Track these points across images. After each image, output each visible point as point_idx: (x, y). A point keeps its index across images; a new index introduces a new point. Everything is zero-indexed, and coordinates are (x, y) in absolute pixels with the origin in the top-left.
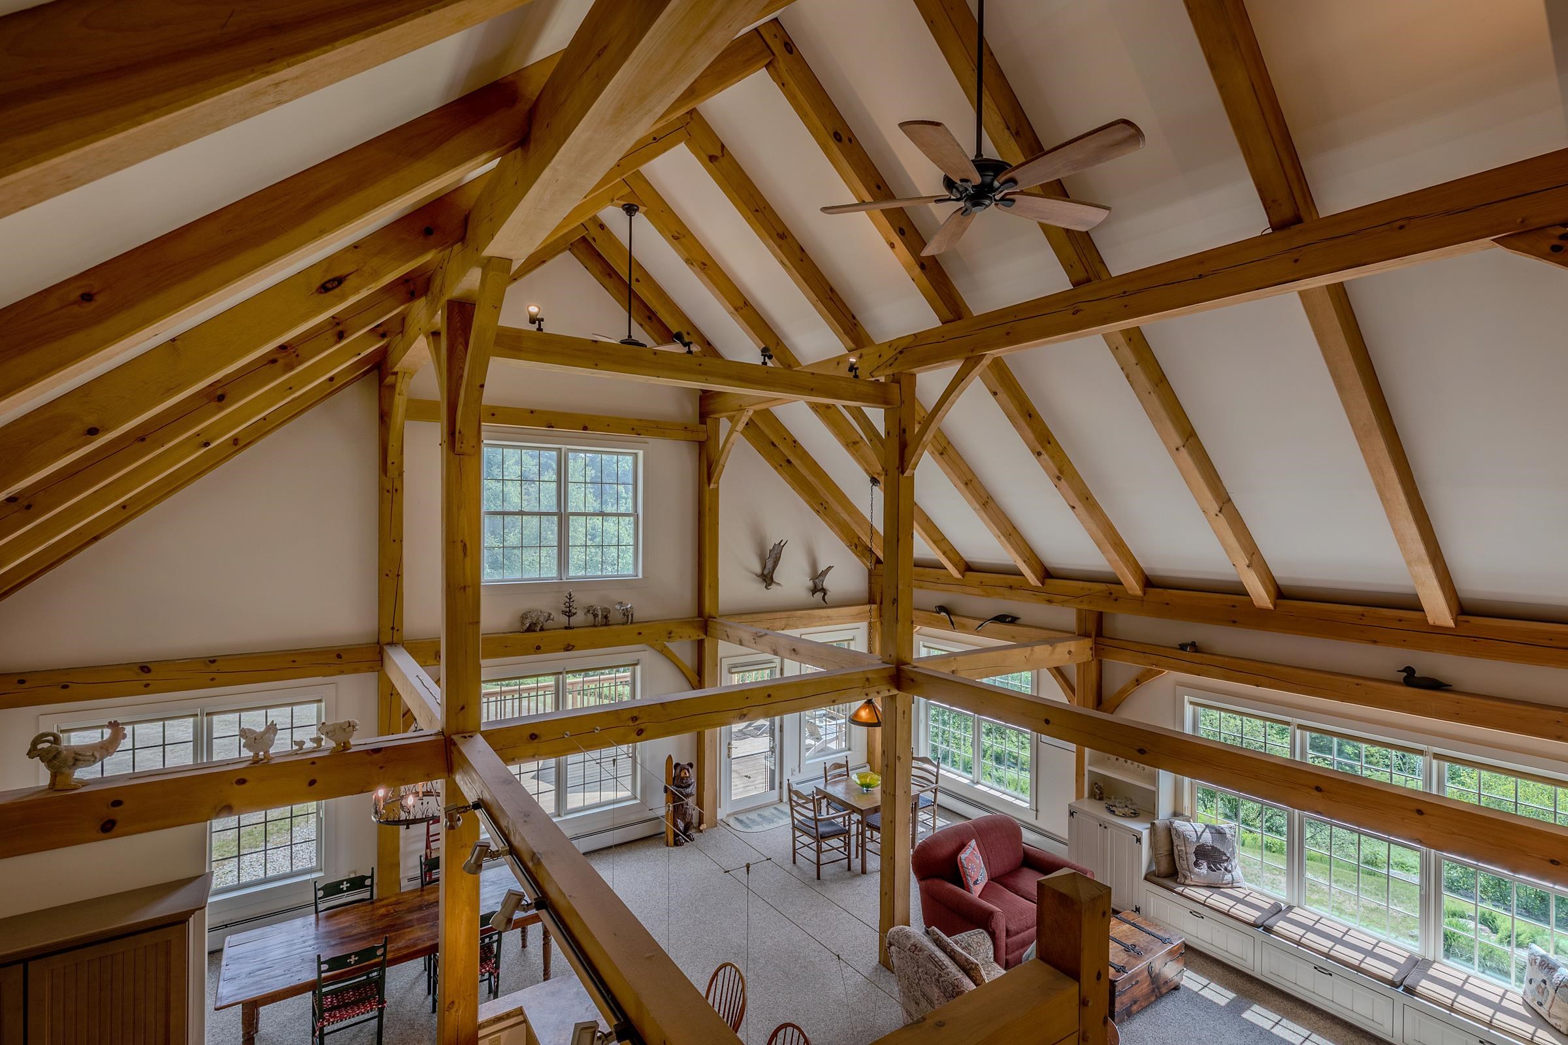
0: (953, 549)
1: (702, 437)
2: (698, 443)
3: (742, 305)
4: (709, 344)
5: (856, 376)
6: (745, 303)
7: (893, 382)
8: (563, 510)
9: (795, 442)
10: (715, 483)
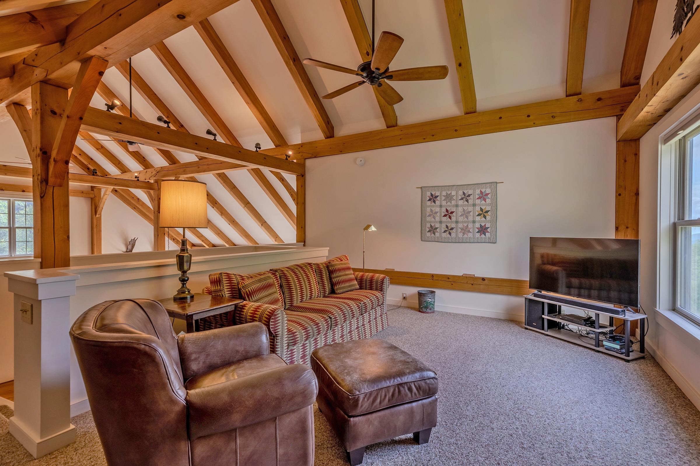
0: (206, 239)
1: (92, 196)
2: (90, 199)
3: (100, 148)
4: (92, 159)
5: (138, 180)
6: (102, 147)
7: (156, 182)
8: (12, 226)
9: (138, 199)
10: (98, 215)
